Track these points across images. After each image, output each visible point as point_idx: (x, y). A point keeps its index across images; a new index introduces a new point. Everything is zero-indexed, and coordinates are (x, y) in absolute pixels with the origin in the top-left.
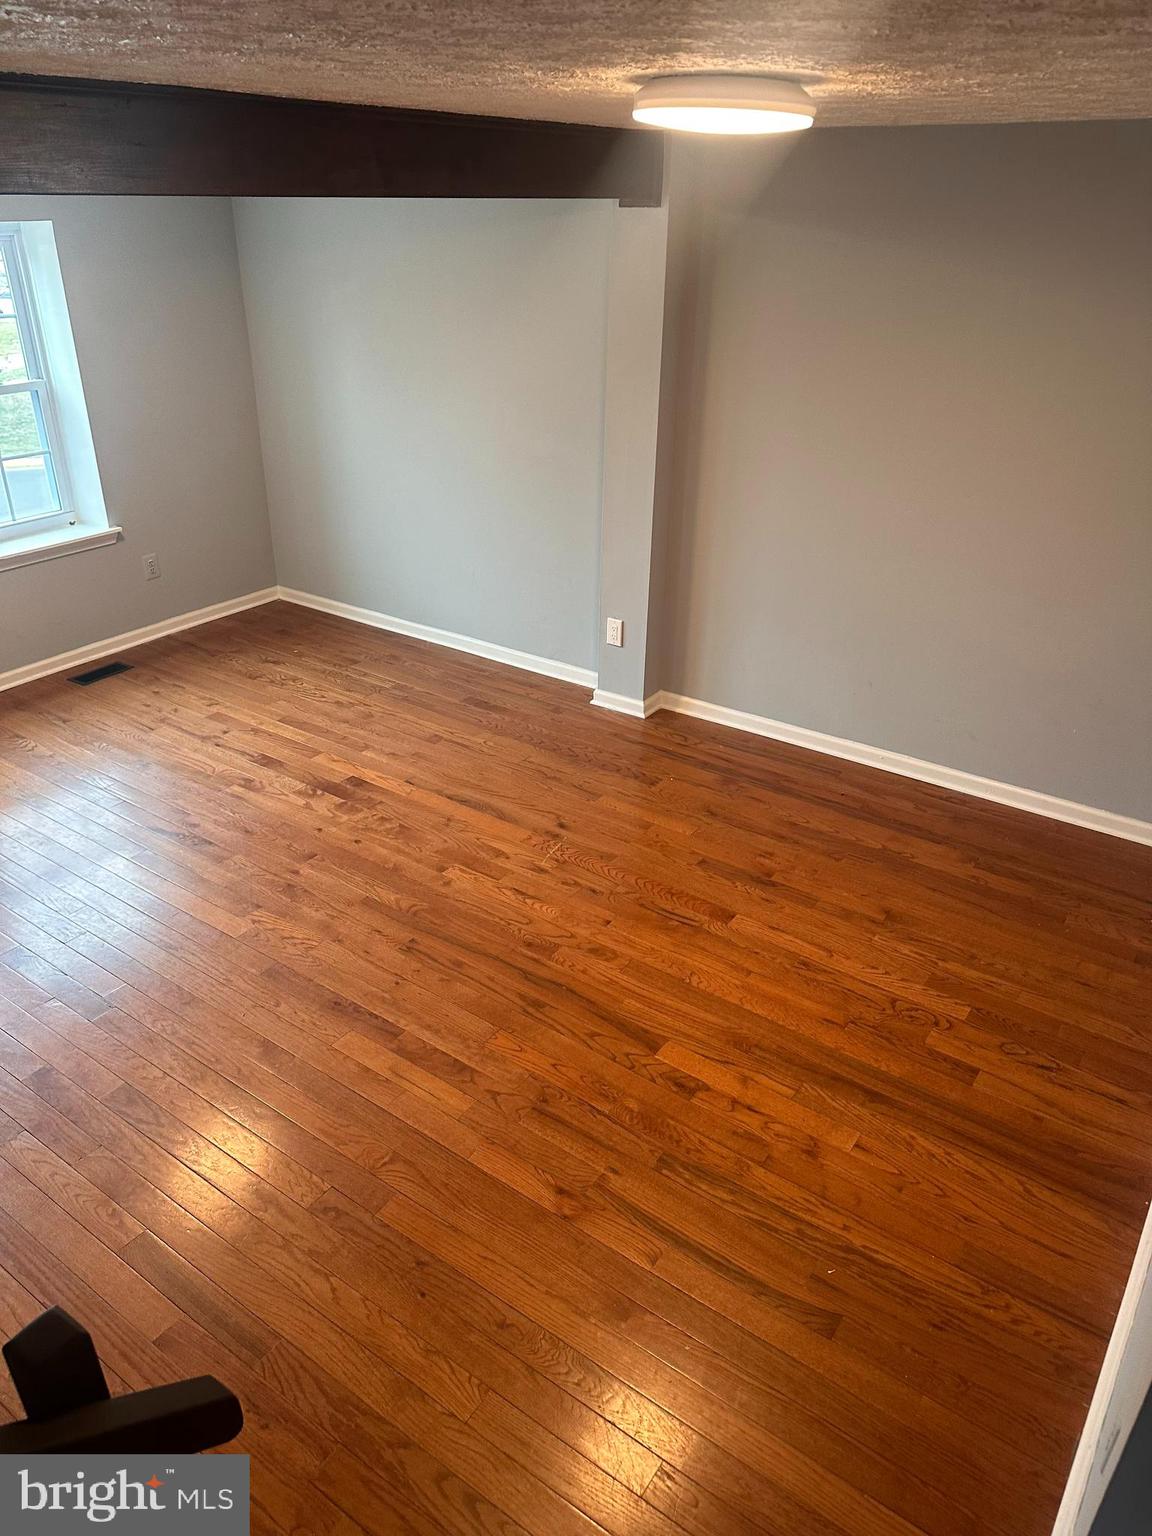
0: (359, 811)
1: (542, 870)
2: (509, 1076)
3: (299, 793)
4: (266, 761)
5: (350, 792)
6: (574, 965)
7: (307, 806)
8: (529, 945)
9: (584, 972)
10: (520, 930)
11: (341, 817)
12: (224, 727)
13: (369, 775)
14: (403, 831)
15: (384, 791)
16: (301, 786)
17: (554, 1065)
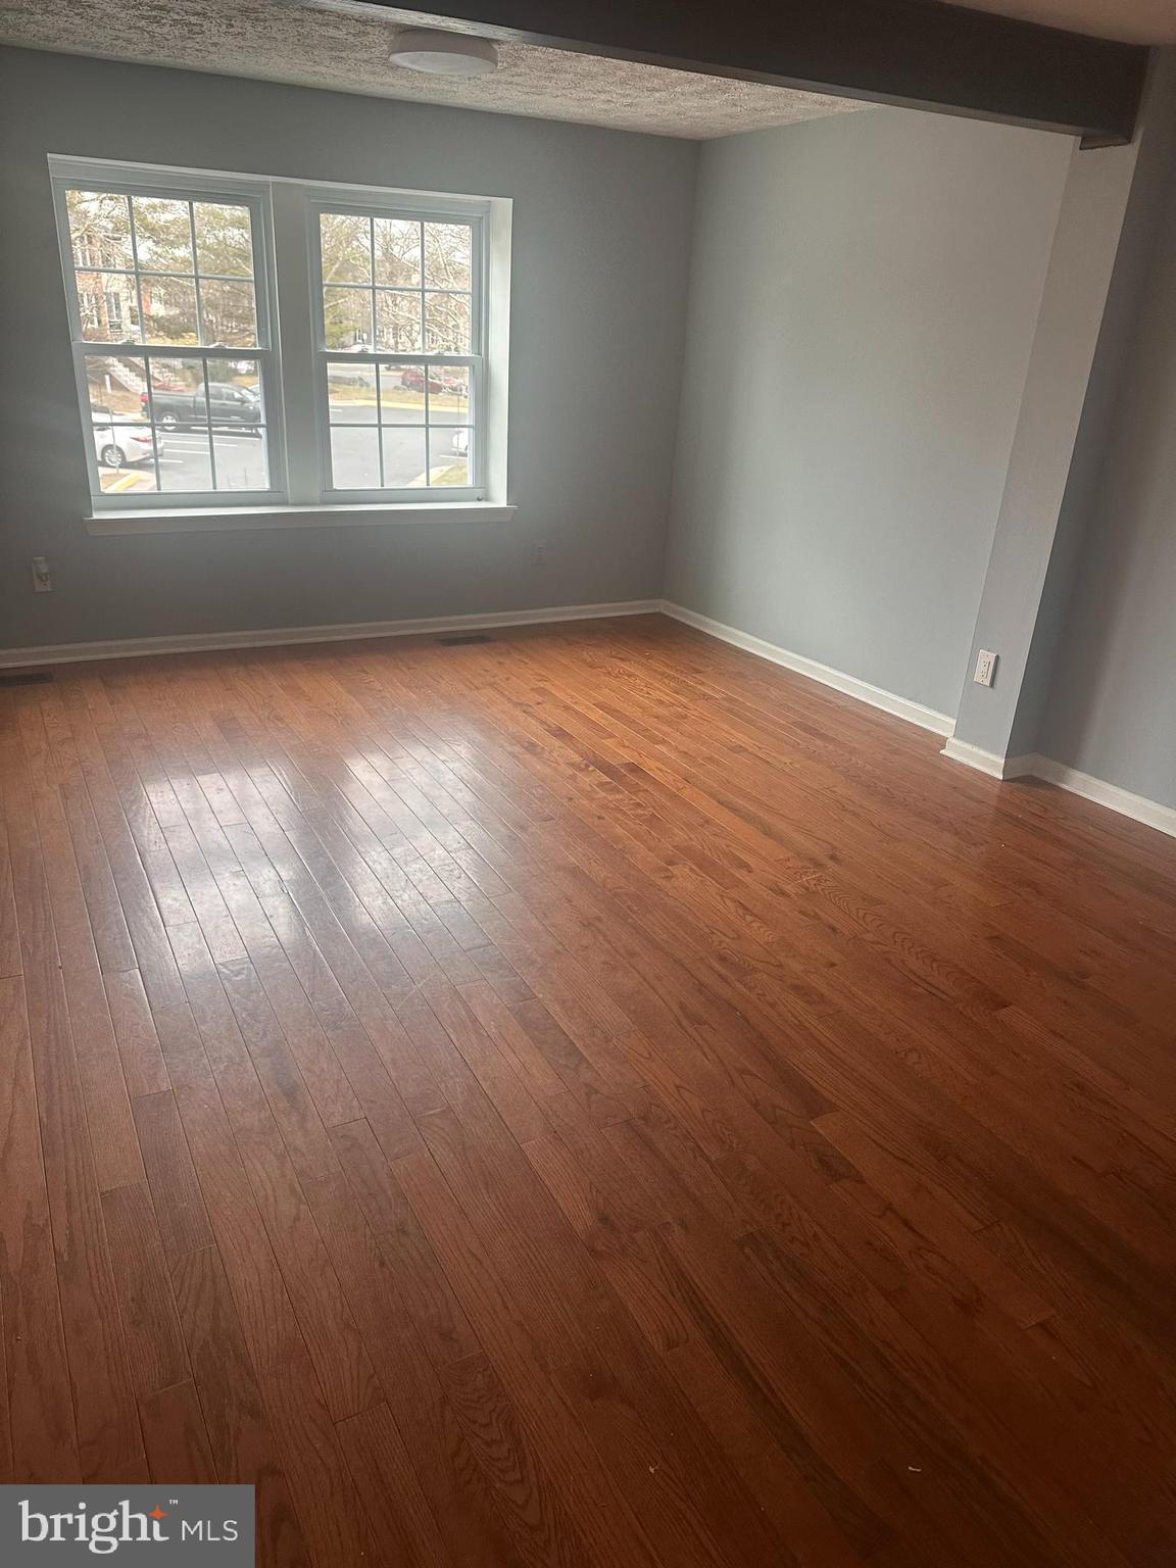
0: (619, 792)
1: (783, 893)
2: (619, 1078)
3: (572, 765)
4: (560, 733)
5: (625, 776)
6: (764, 995)
7: (573, 777)
8: (723, 959)
9: (772, 1005)
10: (721, 942)
11: (598, 793)
12: (540, 699)
13: (650, 766)
14: (652, 820)
15: (655, 782)
16: (577, 759)
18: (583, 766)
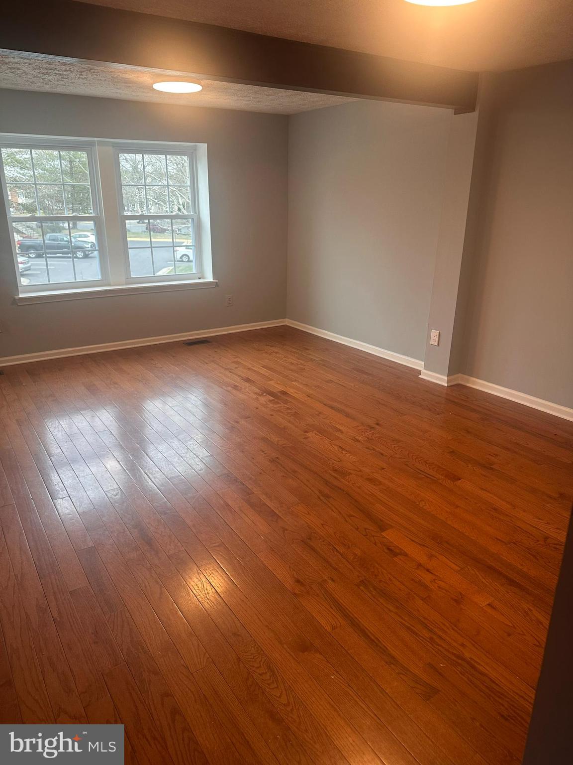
0: (278, 403)
1: (358, 441)
2: (296, 523)
3: (256, 393)
4: (248, 380)
5: (278, 397)
6: (355, 483)
7: (257, 399)
8: (335, 470)
9: (359, 488)
10: (333, 463)
11: (269, 405)
12: (237, 366)
13: (291, 391)
14: (296, 415)
15: (294, 398)
16: (257, 391)
17: (322, 525)
18: (261, 394)
